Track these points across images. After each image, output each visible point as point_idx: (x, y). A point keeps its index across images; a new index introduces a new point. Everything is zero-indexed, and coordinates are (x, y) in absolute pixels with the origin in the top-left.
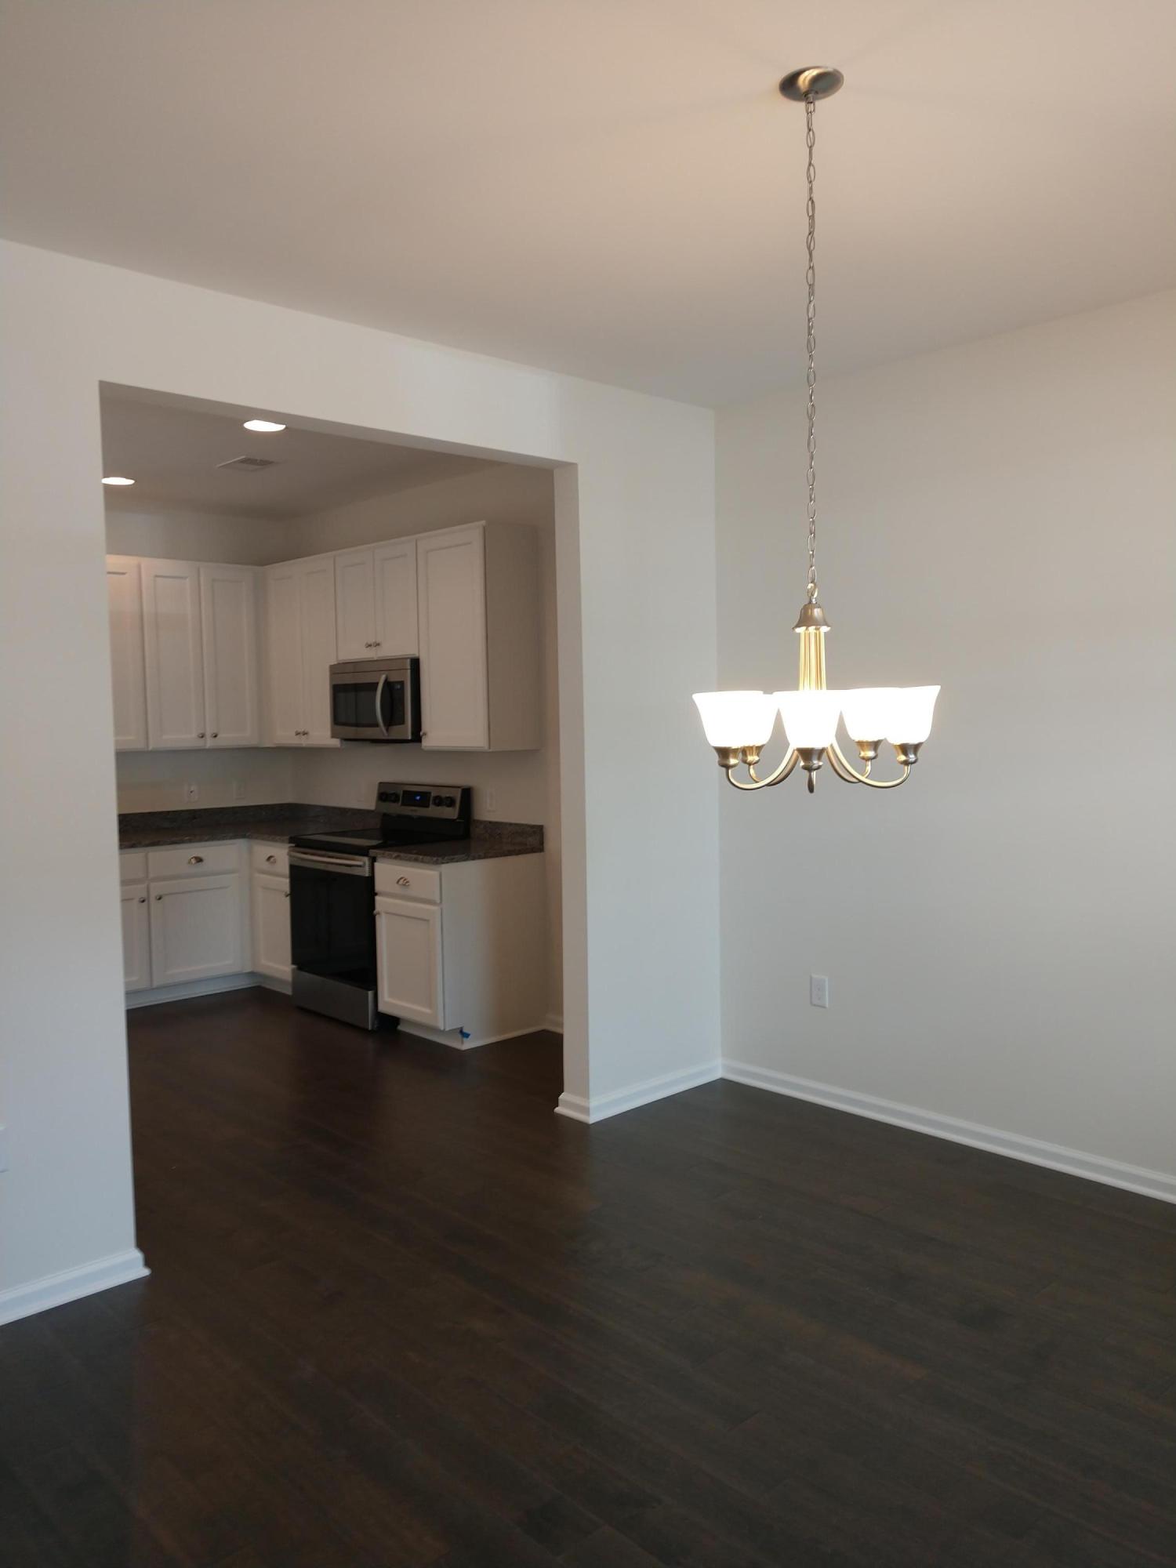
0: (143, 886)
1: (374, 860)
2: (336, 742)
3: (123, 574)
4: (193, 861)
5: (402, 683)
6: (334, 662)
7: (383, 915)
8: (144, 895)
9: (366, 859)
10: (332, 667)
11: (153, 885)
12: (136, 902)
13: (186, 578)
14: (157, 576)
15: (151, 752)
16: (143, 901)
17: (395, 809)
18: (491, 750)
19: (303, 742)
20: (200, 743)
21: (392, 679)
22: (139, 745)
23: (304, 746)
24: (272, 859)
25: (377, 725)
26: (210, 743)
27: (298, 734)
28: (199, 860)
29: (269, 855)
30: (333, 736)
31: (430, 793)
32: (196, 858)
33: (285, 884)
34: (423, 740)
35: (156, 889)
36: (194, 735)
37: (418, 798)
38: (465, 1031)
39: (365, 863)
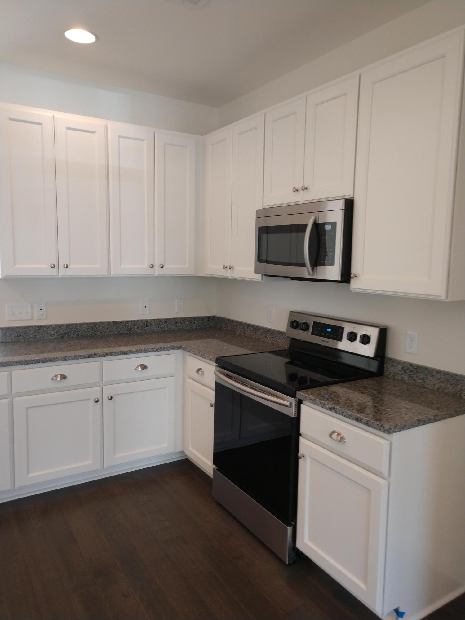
0: (99, 388)
1: (300, 402)
2: (258, 277)
3: (94, 132)
4: (140, 368)
5: (334, 224)
6: (260, 207)
7: (308, 460)
8: (98, 396)
9: (293, 401)
10: (258, 211)
11: (105, 387)
12: (92, 402)
13: (143, 140)
14: (120, 137)
15: (112, 278)
16: (97, 402)
17: (306, 336)
18: (448, 300)
19: (229, 274)
20: (150, 272)
21: (320, 221)
22: (103, 272)
23: (230, 277)
24: (200, 372)
25: (304, 265)
26: (158, 272)
27: (225, 268)
28: (144, 367)
29: (198, 368)
30: (256, 272)
31: (343, 328)
32: (141, 365)
33: (211, 395)
34: (352, 281)
35: (108, 391)
36: (146, 265)
37: (330, 330)
38: (401, 610)
39: (291, 404)
